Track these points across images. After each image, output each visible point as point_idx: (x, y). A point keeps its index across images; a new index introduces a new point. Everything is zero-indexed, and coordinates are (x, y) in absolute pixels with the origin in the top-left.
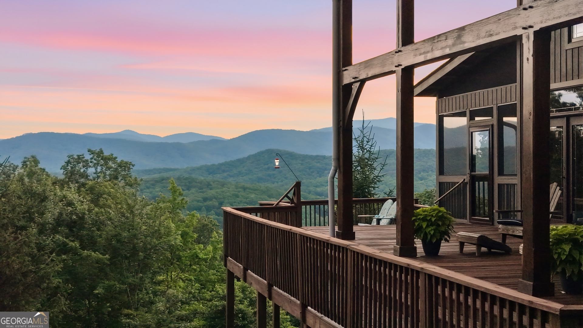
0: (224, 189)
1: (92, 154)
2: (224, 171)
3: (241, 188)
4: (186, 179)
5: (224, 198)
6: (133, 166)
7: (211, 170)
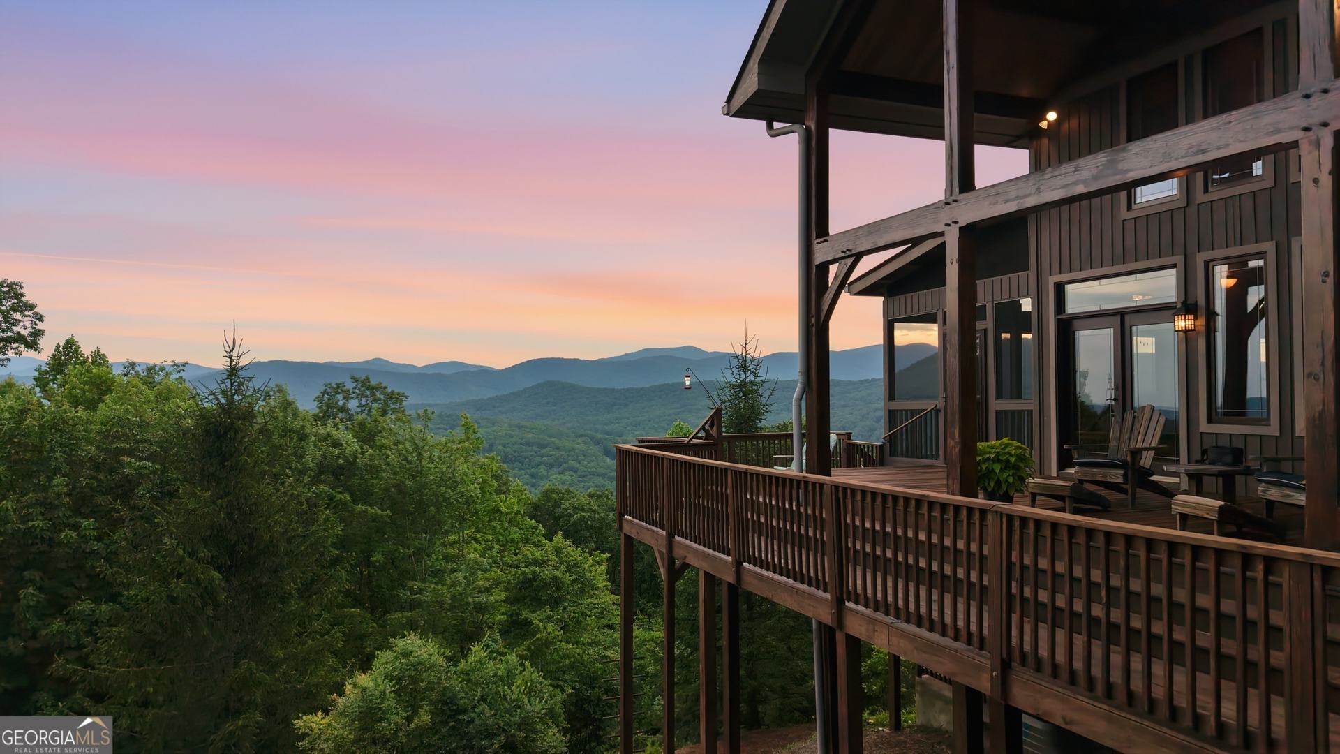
0: (495, 428)
1: (356, 381)
2: (494, 407)
3: (516, 426)
4: (450, 416)
5: (495, 438)
6: (407, 397)
7: (479, 405)
